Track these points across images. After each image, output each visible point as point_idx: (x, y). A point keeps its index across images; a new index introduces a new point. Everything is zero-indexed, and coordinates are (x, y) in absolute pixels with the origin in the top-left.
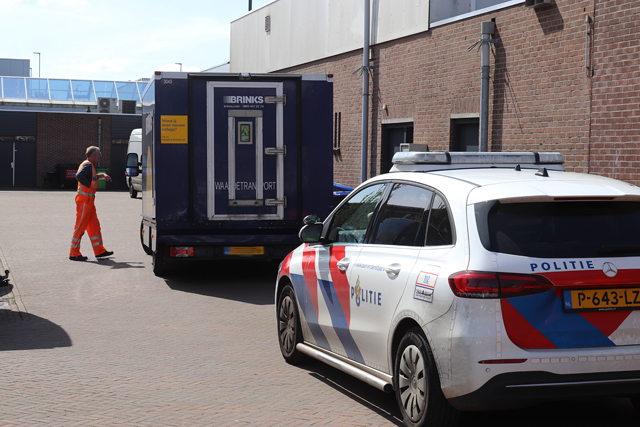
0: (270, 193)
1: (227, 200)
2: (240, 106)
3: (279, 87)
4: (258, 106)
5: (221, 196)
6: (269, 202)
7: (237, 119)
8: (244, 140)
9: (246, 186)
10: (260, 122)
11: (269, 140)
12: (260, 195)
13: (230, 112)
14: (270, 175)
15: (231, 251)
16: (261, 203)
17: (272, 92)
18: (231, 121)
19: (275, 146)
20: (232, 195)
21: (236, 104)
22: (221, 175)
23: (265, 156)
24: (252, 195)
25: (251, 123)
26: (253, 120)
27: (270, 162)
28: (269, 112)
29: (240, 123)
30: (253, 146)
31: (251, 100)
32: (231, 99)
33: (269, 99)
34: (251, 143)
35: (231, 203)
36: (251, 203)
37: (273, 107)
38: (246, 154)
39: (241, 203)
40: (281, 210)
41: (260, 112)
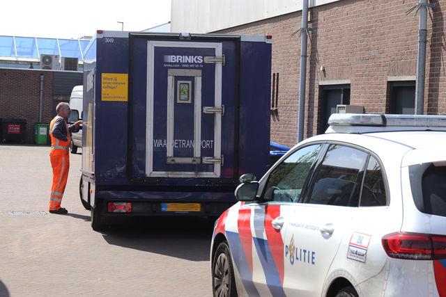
0: (208, 152)
1: (165, 157)
2: (180, 66)
3: (219, 47)
4: (197, 66)
5: (160, 154)
6: (206, 160)
7: (177, 78)
8: (183, 99)
9: (185, 143)
10: (199, 81)
11: (208, 99)
12: (197, 153)
13: (170, 71)
14: (208, 133)
15: (169, 208)
16: (198, 161)
17: (211, 52)
18: (170, 80)
19: (213, 105)
20: (170, 153)
21: (176, 63)
22: (160, 132)
23: (203, 115)
24: (190, 153)
25: (190, 82)
26: (192, 79)
27: (208, 120)
28: (208, 71)
29: (179, 82)
30: (192, 105)
31: (191, 59)
32: (171, 59)
33: (208, 60)
34: (189, 102)
35: (169, 161)
36: (188, 160)
37: (213, 66)
38: (184, 112)
39: (179, 160)
40: (218, 168)
41: (199, 72)
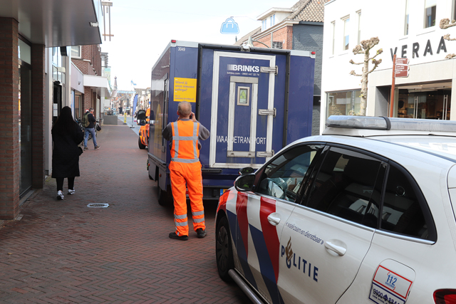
0: (261, 147)
1: (226, 151)
2: (241, 73)
3: (272, 60)
4: (254, 74)
5: (221, 147)
6: (260, 154)
7: (238, 84)
8: (242, 102)
9: (242, 140)
10: (255, 87)
11: (263, 103)
12: (253, 148)
13: (232, 78)
14: (261, 132)
16: (253, 155)
17: (267, 63)
18: (232, 86)
19: (267, 108)
20: (230, 147)
21: (237, 71)
22: (222, 130)
23: (258, 116)
24: (246, 147)
25: (248, 88)
26: (250, 85)
27: (262, 121)
28: (263, 79)
29: (239, 87)
30: (249, 107)
31: (250, 69)
32: (233, 67)
33: (264, 69)
34: (248, 104)
35: (229, 154)
36: (244, 154)
37: (267, 75)
38: (243, 112)
39: (237, 154)
41: (256, 80)
